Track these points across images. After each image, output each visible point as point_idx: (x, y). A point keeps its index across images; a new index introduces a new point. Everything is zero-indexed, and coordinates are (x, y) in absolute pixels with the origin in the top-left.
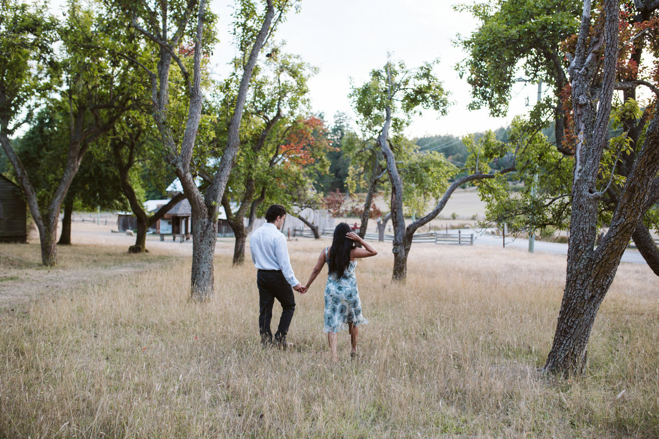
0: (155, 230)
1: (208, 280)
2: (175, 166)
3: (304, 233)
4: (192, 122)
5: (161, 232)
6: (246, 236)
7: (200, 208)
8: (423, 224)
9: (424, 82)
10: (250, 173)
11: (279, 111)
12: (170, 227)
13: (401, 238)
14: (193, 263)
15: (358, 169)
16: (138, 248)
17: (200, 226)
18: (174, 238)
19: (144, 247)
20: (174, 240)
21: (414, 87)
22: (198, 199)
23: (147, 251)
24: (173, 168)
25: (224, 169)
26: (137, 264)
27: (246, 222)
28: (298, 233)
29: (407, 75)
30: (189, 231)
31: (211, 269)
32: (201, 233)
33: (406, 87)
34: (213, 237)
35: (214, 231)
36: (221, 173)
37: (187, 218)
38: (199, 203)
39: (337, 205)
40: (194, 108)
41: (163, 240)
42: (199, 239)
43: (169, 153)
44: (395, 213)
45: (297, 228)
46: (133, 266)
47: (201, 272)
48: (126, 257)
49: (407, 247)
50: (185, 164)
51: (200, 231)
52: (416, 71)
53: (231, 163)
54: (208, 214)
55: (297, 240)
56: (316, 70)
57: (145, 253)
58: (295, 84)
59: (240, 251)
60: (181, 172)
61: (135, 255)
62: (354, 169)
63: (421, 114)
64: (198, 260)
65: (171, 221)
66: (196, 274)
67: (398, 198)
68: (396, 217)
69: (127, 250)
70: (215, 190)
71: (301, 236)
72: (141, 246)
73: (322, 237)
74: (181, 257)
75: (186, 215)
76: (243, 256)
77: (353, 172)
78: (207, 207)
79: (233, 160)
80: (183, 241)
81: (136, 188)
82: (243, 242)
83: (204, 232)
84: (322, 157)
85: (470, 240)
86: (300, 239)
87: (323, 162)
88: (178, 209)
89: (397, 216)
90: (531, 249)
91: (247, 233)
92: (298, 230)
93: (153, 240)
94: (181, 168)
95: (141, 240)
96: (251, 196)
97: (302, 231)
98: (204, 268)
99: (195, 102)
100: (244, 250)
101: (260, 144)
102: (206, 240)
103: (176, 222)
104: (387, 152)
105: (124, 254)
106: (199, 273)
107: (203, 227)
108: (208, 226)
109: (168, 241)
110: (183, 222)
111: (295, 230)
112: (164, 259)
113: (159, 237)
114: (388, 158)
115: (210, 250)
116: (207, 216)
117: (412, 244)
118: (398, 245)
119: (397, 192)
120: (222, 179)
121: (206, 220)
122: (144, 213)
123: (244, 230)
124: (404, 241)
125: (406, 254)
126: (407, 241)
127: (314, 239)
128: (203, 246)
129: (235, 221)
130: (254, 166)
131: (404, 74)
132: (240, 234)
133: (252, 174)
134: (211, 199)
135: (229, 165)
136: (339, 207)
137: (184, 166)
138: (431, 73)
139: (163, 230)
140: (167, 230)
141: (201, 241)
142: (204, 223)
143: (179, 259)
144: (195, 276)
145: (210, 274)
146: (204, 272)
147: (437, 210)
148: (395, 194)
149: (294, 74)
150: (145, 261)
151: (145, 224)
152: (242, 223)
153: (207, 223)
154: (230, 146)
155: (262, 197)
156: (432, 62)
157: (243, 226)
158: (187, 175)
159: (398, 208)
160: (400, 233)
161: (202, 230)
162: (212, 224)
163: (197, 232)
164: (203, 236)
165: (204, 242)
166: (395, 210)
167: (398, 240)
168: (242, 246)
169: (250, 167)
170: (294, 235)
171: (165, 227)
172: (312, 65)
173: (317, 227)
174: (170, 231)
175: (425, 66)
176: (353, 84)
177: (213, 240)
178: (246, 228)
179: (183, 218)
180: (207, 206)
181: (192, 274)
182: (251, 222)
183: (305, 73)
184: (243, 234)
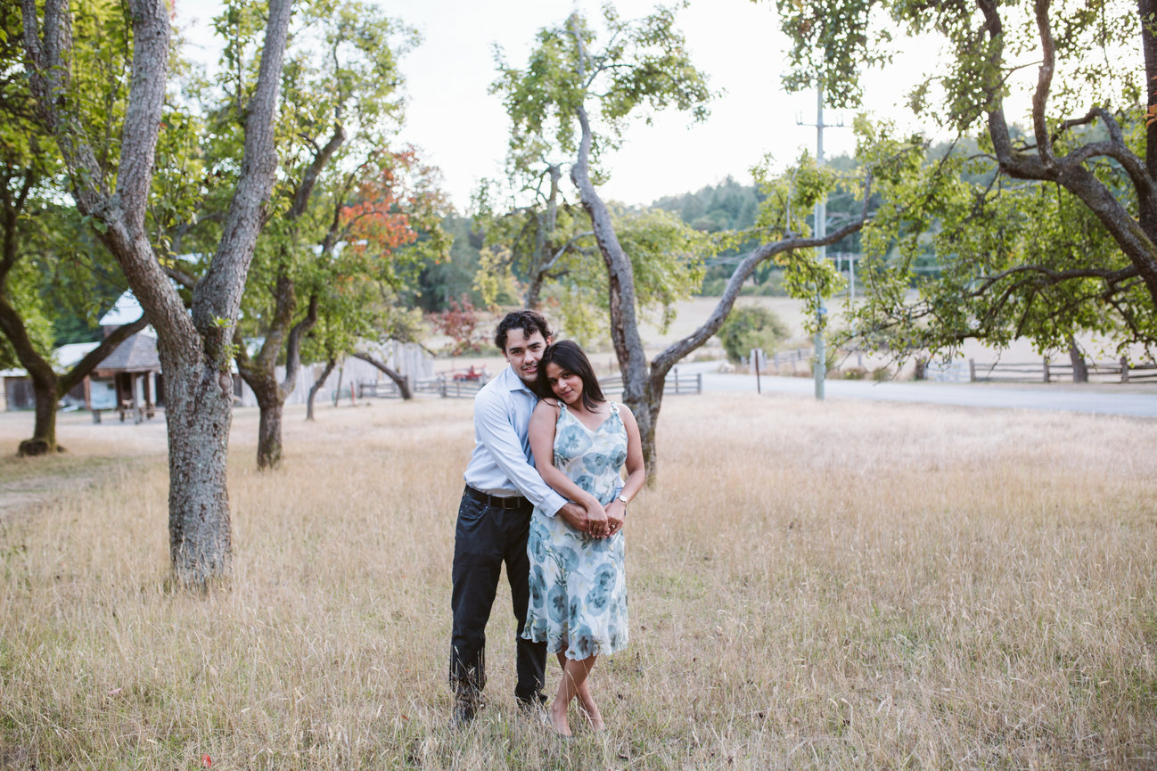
0: (82, 403)
1: (216, 526)
2: (102, 220)
3: (379, 391)
4: (145, 94)
5: (94, 405)
6: (282, 404)
7: (183, 336)
8: (685, 354)
9: (657, 51)
10: (282, 266)
11: (338, 129)
12: (113, 394)
13: (641, 387)
14: (173, 485)
15: (500, 255)
16: (38, 445)
17: (185, 384)
18: (123, 415)
19: (52, 441)
20: (122, 419)
21: (634, 63)
22: (175, 311)
23: (60, 449)
24: (98, 226)
25: (239, 231)
26: (36, 481)
27: (280, 373)
28: (366, 390)
29: (621, 35)
30: (153, 399)
31: (221, 496)
32: (189, 404)
33: (618, 62)
34: (223, 411)
35: (224, 396)
36: (233, 243)
37: (146, 374)
38: (178, 322)
39: (466, 328)
40: (147, 54)
41: (98, 421)
42: (183, 421)
43: (81, 182)
44: (622, 332)
45: (367, 382)
46: (25, 489)
47: (196, 508)
48: (11, 468)
49: (654, 406)
50: (132, 215)
51: (187, 398)
52: (640, 25)
53: (257, 214)
54: (206, 352)
55: (368, 404)
56: (416, 38)
57: (59, 455)
58: (370, 67)
59: (272, 436)
60: (120, 236)
61: (32, 461)
62: (491, 254)
63: (649, 121)
64: (185, 475)
65: (113, 382)
66: (183, 513)
67: (624, 298)
68: (623, 341)
69: (15, 449)
70: (218, 287)
71: (374, 395)
72: (46, 440)
73: (416, 395)
74: (139, 457)
75: (142, 369)
76: (279, 446)
77: (491, 261)
78: (202, 334)
79: (261, 207)
80: (141, 421)
81: (30, 316)
82: (277, 416)
83: (198, 400)
84: (433, 226)
85: (695, 384)
86: (374, 401)
87: (437, 236)
88: (126, 357)
89: (627, 338)
90: (819, 394)
91: (284, 396)
92: (367, 386)
93: (77, 423)
94: (120, 226)
95: (45, 425)
96: (288, 316)
97: (375, 386)
98: (202, 495)
99: (149, 39)
100: (279, 435)
101: (300, 202)
102: (204, 420)
103: (123, 383)
104: (591, 201)
105: (9, 460)
106: (191, 511)
107: (192, 387)
108: (205, 383)
109: (111, 422)
110: (139, 383)
111: (362, 386)
112: (100, 465)
113: (89, 417)
114: (596, 213)
115: (215, 446)
116: (201, 356)
117: (664, 397)
118: (635, 402)
119: (622, 287)
120: (237, 257)
121: (200, 367)
122: (49, 369)
123: (278, 390)
124: (647, 392)
125: (653, 419)
126: (652, 391)
127: (402, 400)
128: (197, 438)
129: (256, 371)
130: (290, 250)
131: (614, 31)
132: (267, 400)
133: (288, 267)
134: (210, 312)
135: (252, 221)
136: (469, 332)
137: (129, 220)
138: (673, 30)
139: (97, 402)
140: (107, 401)
141: (190, 424)
142: (196, 374)
143: (131, 462)
144: (180, 519)
145: (221, 510)
146: (203, 507)
147: (716, 320)
148: (619, 292)
149: (369, 42)
150: (55, 473)
151: (53, 391)
152: (272, 374)
153: (202, 376)
154: (252, 169)
155: (312, 316)
156: (674, 5)
157: (274, 383)
158: (138, 244)
159: (627, 322)
160: (636, 375)
161: (191, 394)
162: (217, 376)
163: (177, 401)
164: (196, 411)
165: (197, 427)
166: (621, 326)
167: (634, 391)
168: (276, 426)
169: (283, 251)
170: (361, 396)
171: (100, 394)
172: (407, 24)
173: (406, 378)
174: (113, 403)
175: (659, 14)
176: (504, 61)
177: (222, 419)
178: (282, 385)
179: (138, 374)
180: (200, 330)
181: (172, 515)
182: (290, 371)
183: (393, 41)
184: (276, 400)
